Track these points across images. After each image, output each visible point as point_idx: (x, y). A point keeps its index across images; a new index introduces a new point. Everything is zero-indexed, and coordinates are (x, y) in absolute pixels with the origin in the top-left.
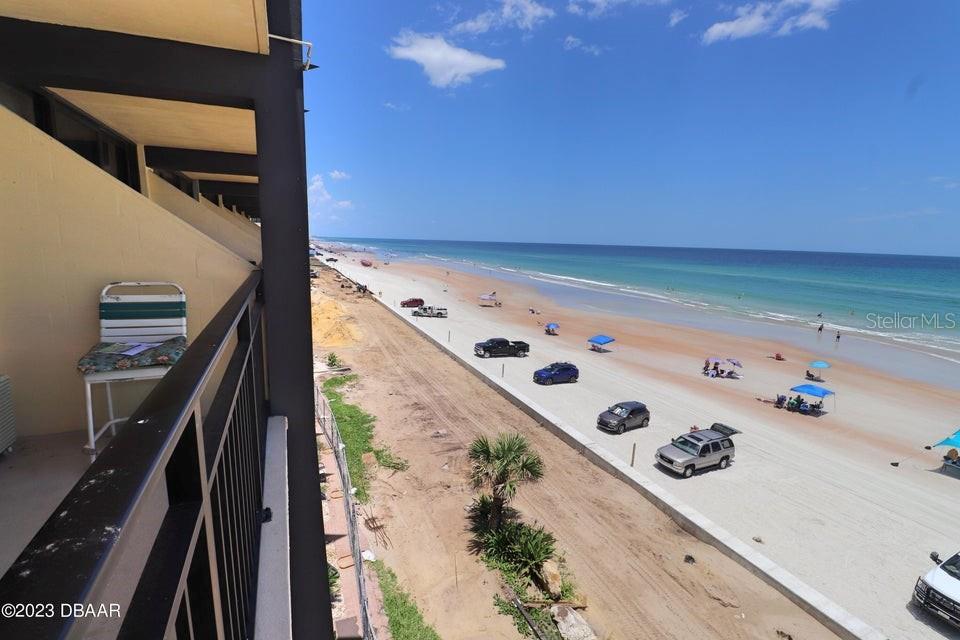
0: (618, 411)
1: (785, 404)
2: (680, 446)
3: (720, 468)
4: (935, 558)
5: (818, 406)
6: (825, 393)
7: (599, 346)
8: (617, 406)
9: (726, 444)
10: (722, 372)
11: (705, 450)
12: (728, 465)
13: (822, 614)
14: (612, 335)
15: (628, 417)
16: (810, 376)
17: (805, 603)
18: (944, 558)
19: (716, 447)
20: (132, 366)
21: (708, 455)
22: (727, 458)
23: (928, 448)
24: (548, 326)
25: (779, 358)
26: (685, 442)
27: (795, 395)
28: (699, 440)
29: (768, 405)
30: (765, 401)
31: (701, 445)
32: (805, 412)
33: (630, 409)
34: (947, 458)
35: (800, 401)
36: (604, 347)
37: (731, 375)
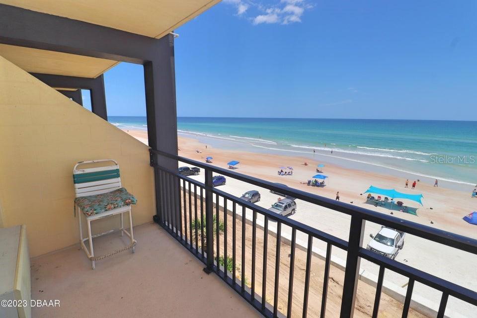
0: (247, 196)
1: (311, 184)
2: (276, 207)
3: (292, 214)
4: (371, 236)
5: (323, 183)
6: (325, 177)
7: (233, 166)
8: (246, 193)
9: (293, 203)
10: (286, 173)
11: (286, 207)
12: (294, 213)
13: (341, 266)
14: (237, 160)
15: (252, 198)
16: (318, 171)
17: (335, 263)
18: (374, 236)
19: (290, 205)
20: (115, 208)
21: (287, 209)
22: (294, 210)
23: (361, 194)
24: (207, 159)
25: (306, 164)
26: (277, 206)
27: (314, 179)
28: (283, 204)
29: (305, 185)
30: (304, 183)
31: (284, 205)
32: (318, 186)
33: (252, 194)
34: (368, 197)
35: (316, 181)
36: (235, 166)
37: (289, 174)
